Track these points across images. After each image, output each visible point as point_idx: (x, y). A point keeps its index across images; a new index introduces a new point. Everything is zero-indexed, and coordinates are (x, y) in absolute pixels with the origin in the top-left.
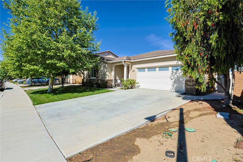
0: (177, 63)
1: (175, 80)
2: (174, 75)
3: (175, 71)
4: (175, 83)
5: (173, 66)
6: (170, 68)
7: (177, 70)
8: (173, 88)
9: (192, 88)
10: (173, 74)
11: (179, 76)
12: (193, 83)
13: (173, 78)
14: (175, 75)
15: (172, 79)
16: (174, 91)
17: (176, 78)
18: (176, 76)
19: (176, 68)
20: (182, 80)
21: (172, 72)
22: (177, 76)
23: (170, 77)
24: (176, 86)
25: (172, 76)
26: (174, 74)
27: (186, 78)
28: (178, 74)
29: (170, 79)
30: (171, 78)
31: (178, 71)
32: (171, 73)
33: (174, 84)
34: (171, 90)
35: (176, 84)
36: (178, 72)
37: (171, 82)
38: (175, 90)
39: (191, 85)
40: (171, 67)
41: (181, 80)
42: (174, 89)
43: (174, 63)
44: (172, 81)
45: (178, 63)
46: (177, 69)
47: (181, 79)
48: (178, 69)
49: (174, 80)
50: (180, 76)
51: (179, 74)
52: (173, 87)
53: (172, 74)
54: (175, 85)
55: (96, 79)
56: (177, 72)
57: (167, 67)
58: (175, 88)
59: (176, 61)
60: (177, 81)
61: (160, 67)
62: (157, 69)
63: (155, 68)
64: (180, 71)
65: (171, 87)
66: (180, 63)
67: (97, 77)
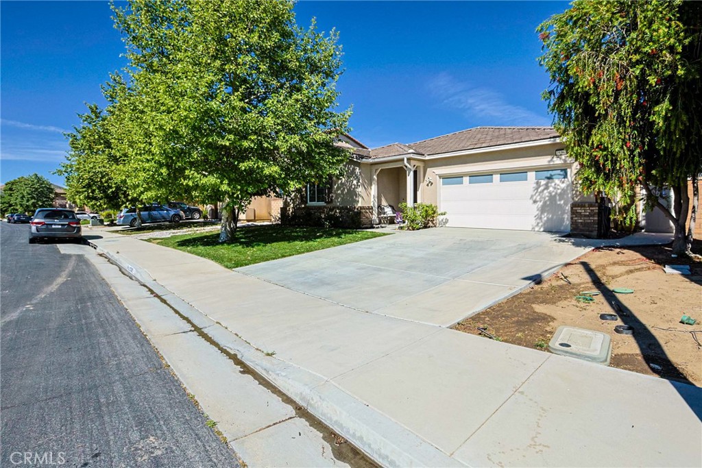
0: (549, 162)
1: (545, 202)
2: (540, 192)
3: (543, 182)
4: (543, 210)
5: (538, 170)
6: (531, 175)
7: (550, 178)
8: (538, 223)
9: (589, 221)
10: (539, 190)
11: (553, 194)
12: (592, 210)
13: (538, 199)
14: (545, 191)
15: (535, 202)
16: (542, 229)
17: (547, 198)
18: (547, 194)
19: (548, 174)
20: (562, 202)
21: (537, 183)
22: (550, 193)
23: (532, 196)
24: (545, 218)
25: (537, 194)
26: (542, 188)
27: (573, 199)
28: (551, 189)
29: (531, 201)
30: (534, 198)
31: (553, 182)
32: (535, 185)
33: (542, 212)
34: (533, 228)
35: (546, 214)
36: (553, 184)
37: (534, 209)
38: (544, 228)
39: (585, 216)
40: (534, 173)
41: (558, 203)
42: (540, 224)
43: (543, 161)
44: (535, 206)
45: (553, 161)
46: (549, 176)
47: (560, 200)
48: (551, 175)
49: (541, 203)
50: (556, 193)
51: (555, 188)
52: (538, 221)
53: (537, 189)
54: (543, 216)
55: (324, 207)
56: (549, 185)
57: (523, 172)
58: (544, 224)
59: (549, 158)
60: (549, 205)
61: (503, 173)
62: (496, 177)
63: (490, 174)
64: (557, 181)
65: (533, 221)
66: (557, 161)
67: (328, 202)
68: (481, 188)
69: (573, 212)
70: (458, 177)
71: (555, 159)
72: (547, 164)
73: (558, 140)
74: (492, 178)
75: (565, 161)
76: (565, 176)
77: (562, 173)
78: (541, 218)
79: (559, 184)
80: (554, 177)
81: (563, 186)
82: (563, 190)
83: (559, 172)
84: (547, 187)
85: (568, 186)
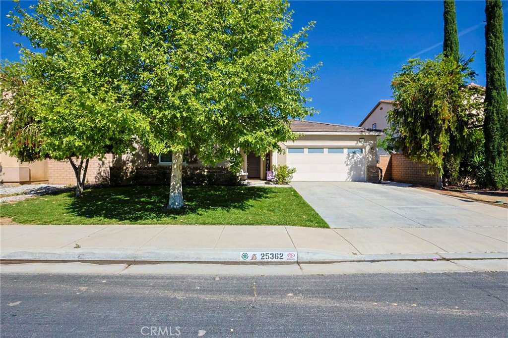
1: (352, 166)
2: (350, 160)
3: (351, 155)
4: (351, 169)
5: (349, 148)
6: (346, 150)
7: (354, 153)
9: (376, 175)
12: (377, 170)
13: (349, 163)
14: (352, 159)
15: (347, 165)
16: (351, 180)
17: (353, 163)
18: (353, 161)
19: (353, 150)
21: (348, 155)
22: (355, 160)
23: (346, 162)
24: (352, 174)
25: (348, 161)
26: (350, 158)
27: (367, 164)
28: (355, 158)
29: (345, 165)
31: (356, 154)
33: (351, 171)
34: (346, 180)
35: (353, 172)
36: (356, 156)
37: (347, 169)
39: (374, 172)
41: (359, 166)
42: (350, 177)
43: (353, 143)
44: (347, 167)
47: (359, 164)
48: (355, 151)
49: (350, 166)
50: (358, 161)
51: (357, 158)
53: (348, 158)
57: (342, 148)
58: (352, 177)
59: (356, 142)
60: (354, 167)
61: (330, 148)
62: (326, 150)
63: (322, 148)
64: (358, 155)
65: (346, 176)
66: (360, 144)
67: (192, 162)
68: (316, 156)
69: (368, 171)
70: (301, 149)
71: (359, 143)
72: (355, 145)
73: (364, 134)
74: (323, 151)
75: (363, 144)
76: (362, 152)
77: (360, 150)
78: (350, 174)
79: (359, 156)
80: (356, 152)
81: (361, 157)
82: (361, 159)
83: (359, 150)
84: (353, 157)
85: (363, 157)
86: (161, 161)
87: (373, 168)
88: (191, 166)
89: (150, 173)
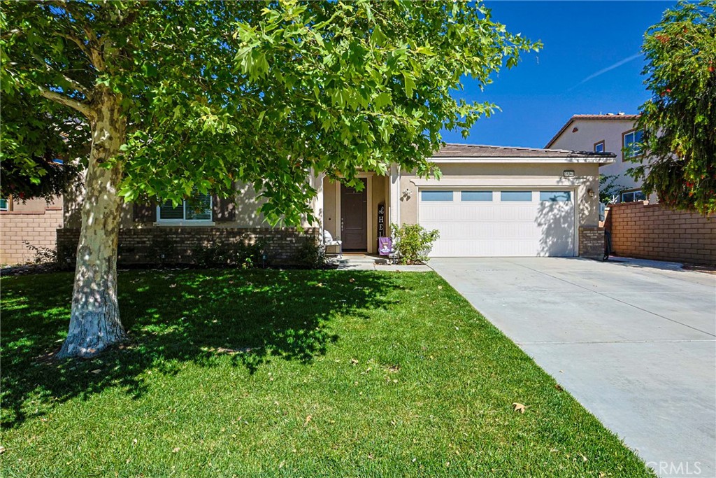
0: (558, 182)
1: (550, 225)
2: (545, 214)
3: (548, 204)
4: (548, 233)
5: (543, 190)
6: (536, 195)
7: (554, 200)
8: (543, 248)
9: (597, 245)
10: (544, 212)
11: (558, 216)
12: (599, 234)
13: (543, 221)
14: (550, 214)
15: (540, 225)
16: (547, 255)
17: (552, 221)
18: (552, 217)
19: (552, 195)
20: (566, 225)
21: (542, 204)
22: (554, 215)
23: (537, 218)
24: (551, 243)
25: (542, 216)
26: (546, 210)
27: (580, 222)
28: (556, 211)
29: (536, 224)
30: (539, 220)
31: (558, 203)
32: (539, 206)
33: (547, 237)
34: (539, 254)
35: (550, 238)
36: (557, 206)
37: (539, 233)
38: (550, 253)
39: (594, 239)
41: (563, 226)
42: (546, 249)
43: (552, 181)
44: (541, 228)
45: (562, 182)
46: (553, 197)
47: (564, 223)
48: (555, 197)
49: (546, 226)
50: (561, 216)
51: (559, 210)
52: (544, 245)
53: (542, 210)
54: (548, 240)
56: (554, 206)
57: (528, 190)
58: (549, 249)
59: (557, 178)
60: (554, 229)
61: (505, 190)
62: (497, 195)
63: (488, 191)
64: (561, 204)
65: (537, 246)
66: (566, 183)
67: (223, 220)
68: (477, 207)
69: (583, 235)
70: (446, 192)
71: (563, 180)
72: (556, 184)
73: (575, 160)
74: (492, 196)
75: (573, 183)
76: (569, 199)
77: (565, 195)
78: (546, 243)
79: (563, 207)
80: (558, 199)
81: (567, 208)
82: (567, 212)
83: (562, 194)
84: (551, 209)
85: (571, 209)
86: (162, 217)
87: (593, 230)
88: (223, 226)
89: (138, 243)
